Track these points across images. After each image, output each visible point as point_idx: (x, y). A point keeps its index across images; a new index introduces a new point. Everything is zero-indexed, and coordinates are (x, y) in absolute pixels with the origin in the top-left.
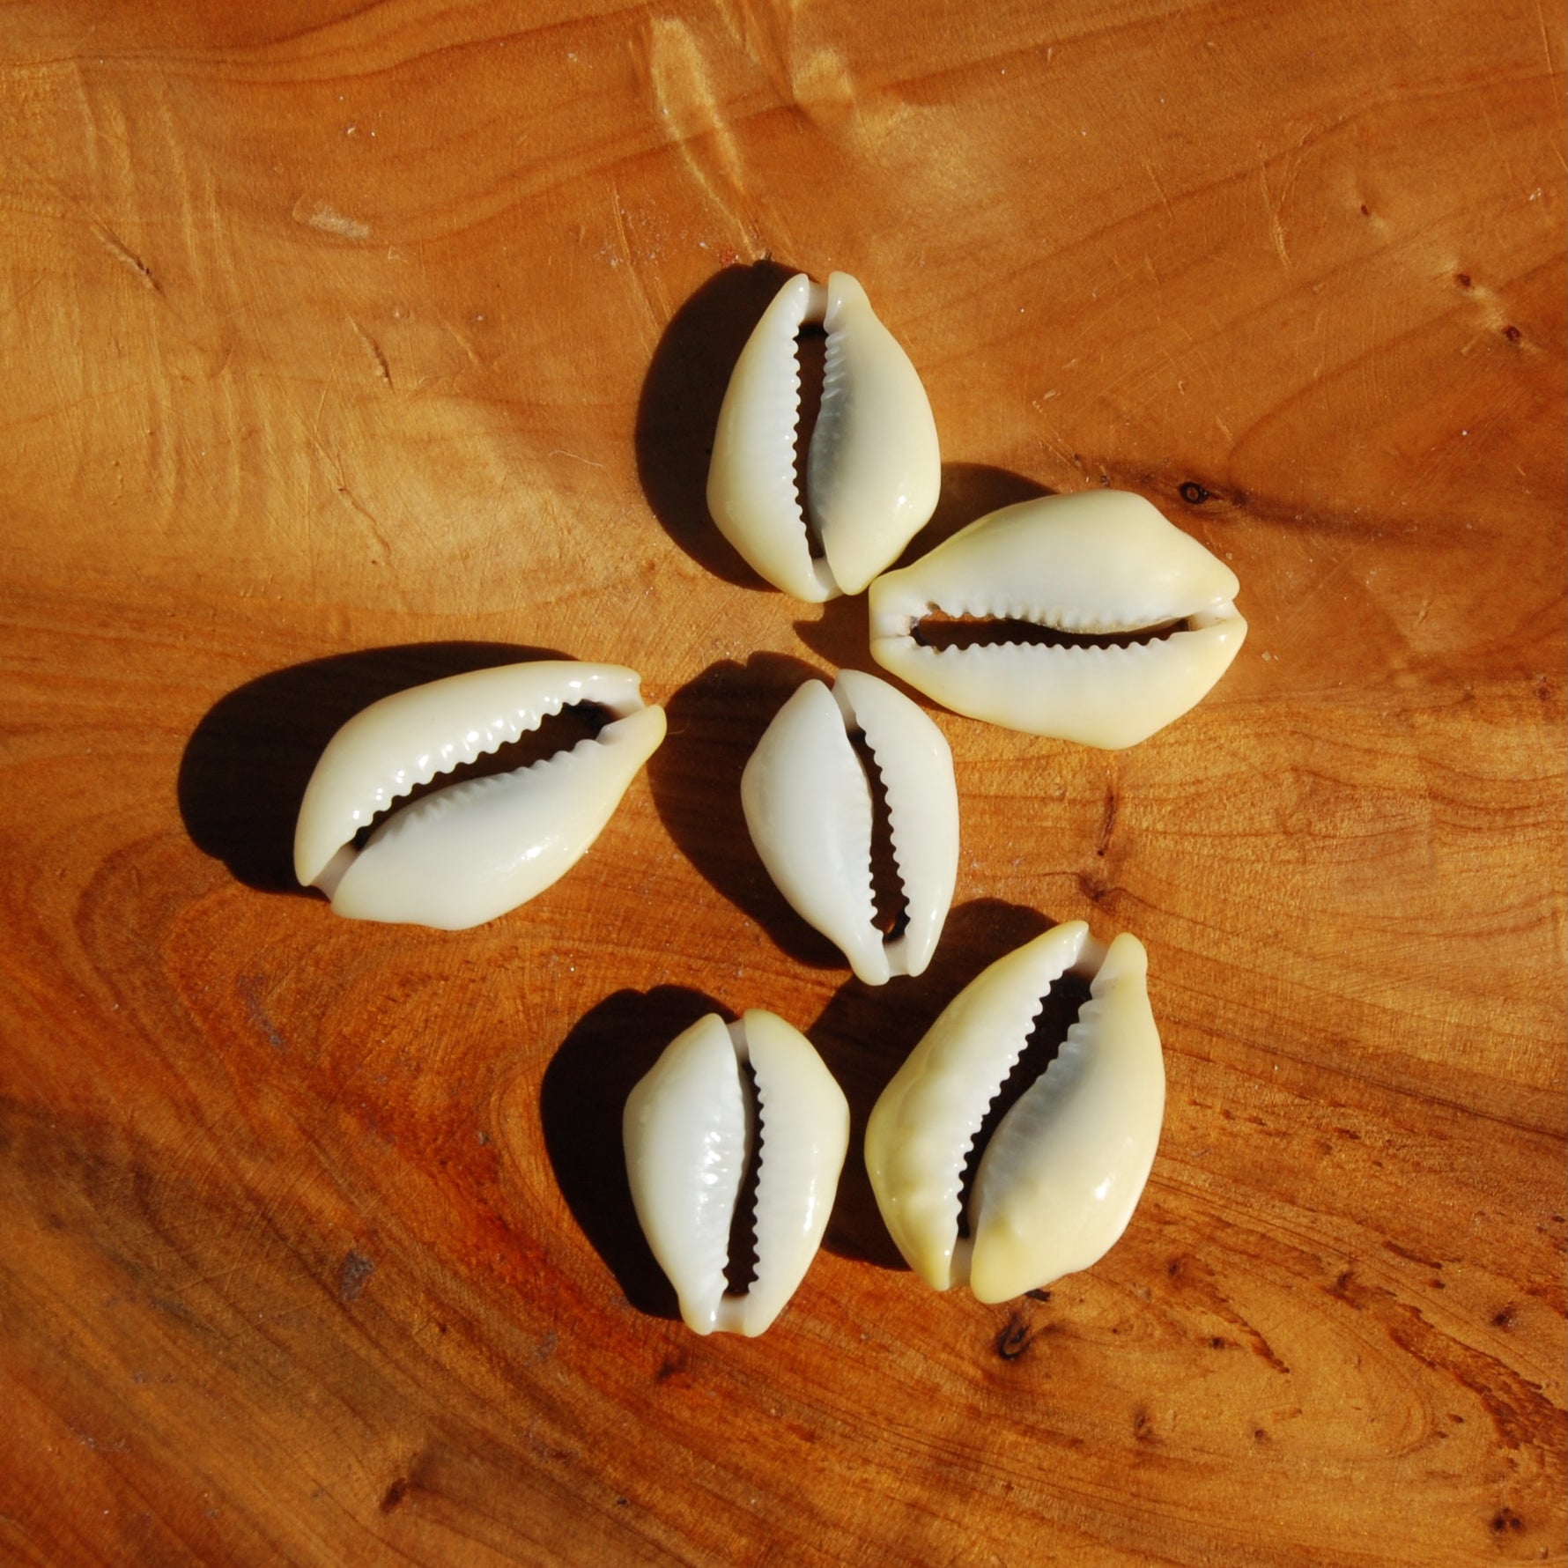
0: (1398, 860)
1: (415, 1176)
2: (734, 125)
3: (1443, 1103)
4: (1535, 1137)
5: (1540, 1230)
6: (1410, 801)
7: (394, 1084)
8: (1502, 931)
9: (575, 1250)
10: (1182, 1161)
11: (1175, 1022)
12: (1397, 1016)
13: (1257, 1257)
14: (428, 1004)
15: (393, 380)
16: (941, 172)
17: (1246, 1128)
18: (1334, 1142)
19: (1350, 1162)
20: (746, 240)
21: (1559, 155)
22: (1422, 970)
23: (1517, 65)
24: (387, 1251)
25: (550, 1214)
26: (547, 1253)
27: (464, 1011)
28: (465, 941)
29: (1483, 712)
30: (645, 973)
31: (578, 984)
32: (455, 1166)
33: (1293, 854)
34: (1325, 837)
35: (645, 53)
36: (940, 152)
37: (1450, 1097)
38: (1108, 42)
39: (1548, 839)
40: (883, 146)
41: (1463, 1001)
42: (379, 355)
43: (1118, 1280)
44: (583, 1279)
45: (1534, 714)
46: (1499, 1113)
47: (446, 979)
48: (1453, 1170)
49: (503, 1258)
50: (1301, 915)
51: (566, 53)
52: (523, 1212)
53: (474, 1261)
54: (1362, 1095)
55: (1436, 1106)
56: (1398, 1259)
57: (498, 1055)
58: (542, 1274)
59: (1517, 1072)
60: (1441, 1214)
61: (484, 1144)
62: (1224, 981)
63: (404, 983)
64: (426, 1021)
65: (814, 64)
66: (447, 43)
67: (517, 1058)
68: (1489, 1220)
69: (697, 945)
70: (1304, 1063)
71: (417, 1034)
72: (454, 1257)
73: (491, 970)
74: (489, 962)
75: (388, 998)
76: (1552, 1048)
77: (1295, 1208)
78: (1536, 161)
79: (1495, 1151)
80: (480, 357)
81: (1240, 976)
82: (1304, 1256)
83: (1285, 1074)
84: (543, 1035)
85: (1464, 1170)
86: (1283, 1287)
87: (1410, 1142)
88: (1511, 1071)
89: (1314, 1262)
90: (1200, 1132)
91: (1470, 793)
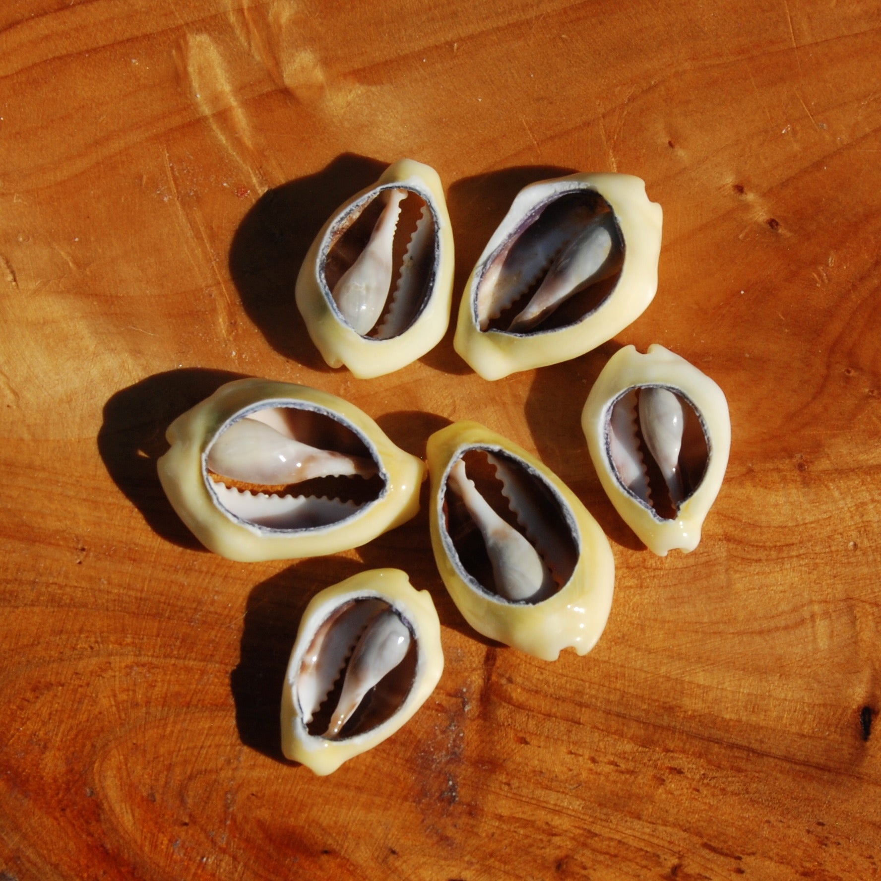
0: (705, 583)
1: (45, 819)
2: (244, 104)
3: (740, 747)
4: (803, 768)
5: (808, 832)
6: (712, 542)
7: (29, 758)
8: (777, 629)
9: (153, 866)
10: (563, 792)
11: (556, 699)
12: (707, 689)
14: (51, 702)
15: (19, 284)
16: (384, 130)
17: (608, 768)
18: (667, 776)
19: (676, 790)
20: (254, 180)
21: (801, 101)
22: (723, 658)
23: (772, 42)
24: (27, 870)
25: (136, 842)
26: (135, 868)
27: (75, 706)
28: (75, 659)
29: (760, 481)
30: (197, 677)
31: (152, 686)
32: (72, 811)
33: (633, 582)
34: (655, 569)
35: (184, 58)
36: (384, 116)
37: (745, 743)
38: (495, 37)
39: (807, 565)
40: (345, 113)
41: (751, 678)
42: (9, 267)
43: (521, 875)
45: (794, 481)
46: (778, 753)
47: (63, 685)
48: (747, 793)
49: (105, 873)
50: (640, 623)
51: (131, 59)
52: (118, 841)
53: (85, 875)
54: (685, 744)
55: (735, 749)
56: (712, 854)
57: (99, 736)
59: (790, 725)
60: (740, 823)
61: (91, 796)
62: (589, 670)
63: (34, 689)
64: (50, 714)
65: (298, 60)
66: (50, 56)
67: (111, 737)
68: (773, 826)
69: (231, 657)
70: (644, 723)
71: (44, 724)
72: (73, 873)
73: (93, 678)
74: (91, 672)
75: (24, 699)
76: (813, 707)
77: (641, 822)
78: (786, 107)
79: (776, 779)
80: (78, 265)
81: (599, 666)
82: (648, 854)
83: (632, 731)
84: (129, 720)
85: (755, 793)
86: (634, 876)
87: (718, 774)
88: (786, 724)
89: (655, 858)
90: (575, 772)
91: (753, 536)
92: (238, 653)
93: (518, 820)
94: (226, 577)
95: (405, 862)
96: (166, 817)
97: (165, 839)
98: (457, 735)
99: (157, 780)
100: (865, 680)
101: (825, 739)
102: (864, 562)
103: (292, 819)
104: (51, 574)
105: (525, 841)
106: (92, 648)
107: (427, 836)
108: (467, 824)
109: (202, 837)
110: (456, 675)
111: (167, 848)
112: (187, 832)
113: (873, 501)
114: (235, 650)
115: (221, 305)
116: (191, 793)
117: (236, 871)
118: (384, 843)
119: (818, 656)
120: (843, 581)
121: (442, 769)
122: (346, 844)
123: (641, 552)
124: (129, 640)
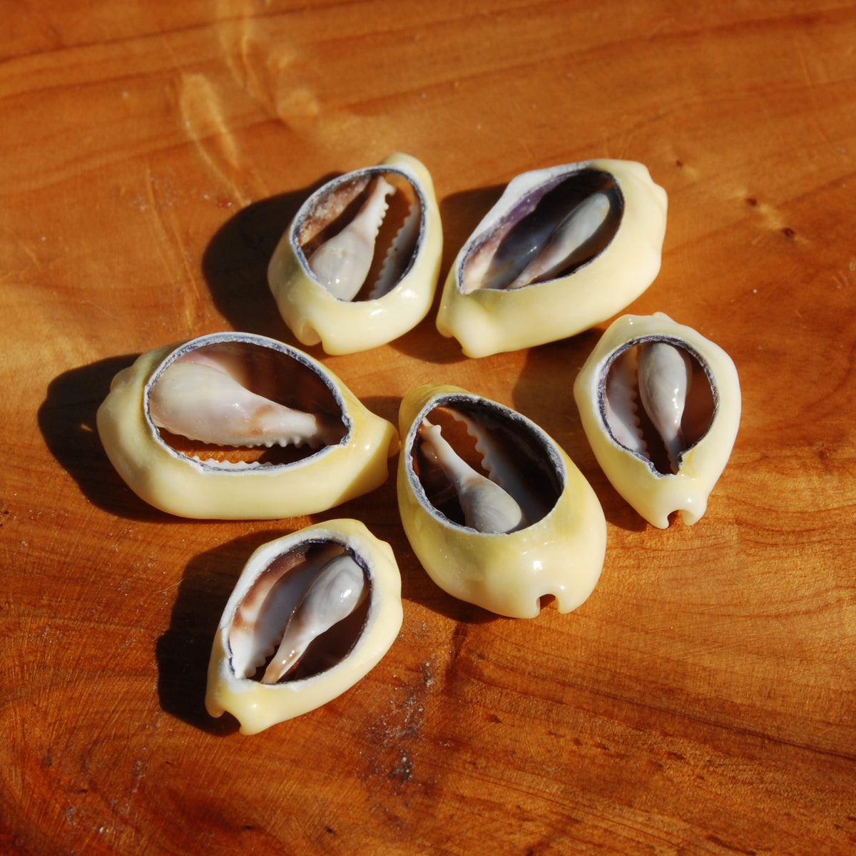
0: (713, 566)
2: (235, 131)
3: (752, 734)
4: (830, 759)
5: (837, 827)
6: (721, 525)
8: (797, 613)
9: (39, 835)
10: (539, 775)
11: (535, 677)
12: (713, 672)
17: (592, 751)
18: (665, 761)
19: (676, 776)
20: (237, 194)
21: (818, 130)
22: (734, 640)
23: (785, 82)
25: (22, 808)
29: (776, 467)
30: (117, 641)
31: (65, 648)
33: (629, 562)
34: (654, 550)
35: (177, 95)
36: (378, 142)
37: (759, 730)
38: (497, 77)
39: (831, 551)
40: (338, 139)
41: (767, 662)
45: (816, 468)
46: (799, 741)
48: (762, 782)
50: (636, 603)
51: (121, 93)
54: (686, 728)
55: (747, 736)
56: (719, 848)
59: (813, 711)
60: (753, 815)
62: (575, 648)
65: (293, 97)
66: (40, 87)
67: (9, 697)
68: (794, 820)
69: (160, 623)
70: (638, 705)
76: (841, 694)
77: (632, 810)
78: (801, 134)
79: (797, 768)
80: (41, 261)
81: (587, 645)
82: (640, 846)
83: (624, 713)
84: (33, 681)
85: (771, 783)
87: (727, 761)
88: (808, 711)
89: (648, 850)
90: (554, 754)
91: (768, 521)
92: (168, 619)
93: (483, 802)
94: (164, 546)
95: (343, 842)
96: (62, 782)
97: (58, 805)
98: (416, 711)
99: (56, 743)
103: (212, 791)
105: (491, 825)
107: (372, 815)
108: (422, 804)
109: (102, 805)
110: (419, 650)
111: (59, 816)
112: (84, 800)
114: (165, 616)
115: (189, 301)
116: (94, 759)
117: (138, 844)
118: (320, 821)
119: (845, 642)
121: (395, 744)
122: (274, 820)
123: (638, 533)
124: (45, 602)
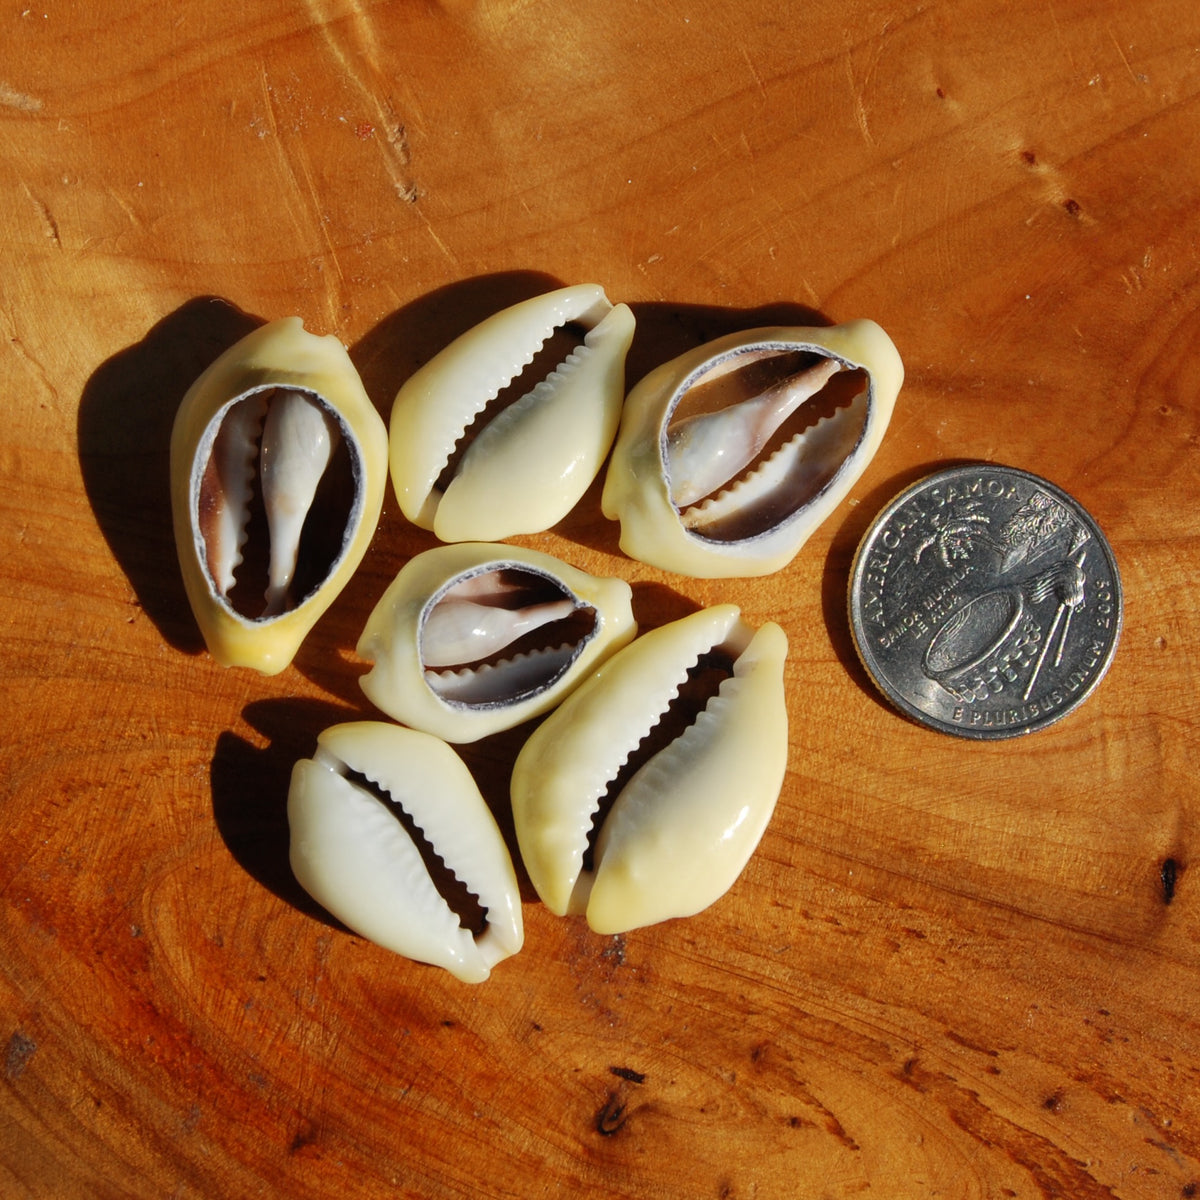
1: (75, 965)
2: (372, 10)
3: (1001, 906)
4: (1084, 938)
5: (1087, 1022)
7: (56, 881)
8: (1056, 750)
9: (217, 1033)
10: (765, 957)
12: (960, 826)
13: (831, 1044)
14: (88, 808)
15: (62, 241)
16: (557, 55)
17: (824, 927)
18: (903, 940)
19: (915, 959)
20: (381, 115)
21: (1116, 44)
22: (983, 785)
24: (49, 1032)
25: (195, 1000)
26: (192, 1035)
27: (120, 814)
28: (121, 751)
32: (111, 956)
36: (557, 37)
37: (1008, 901)
40: (505, 30)
41: (1019, 814)
42: (49, 218)
43: (705, 1064)
44: (224, 1059)
46: (1051, 916)
47: (104, 786)
48: (1009, 967)
49: (152, 1039)
50: (874, 734)
52: (171, 997)
53: (126, 1041)
54: (928, 898)
55: (994, 908)
56: (959, 1047)
57: (149, 855)
58: (188, 1054)
59: (1068, 879)
60: (997, 1008)
61: (137, 936)
62: (804, 793)
63: (65, 790)
64: (86, 824)
67: (166, 859)
68: (1040, 1013)
70: (875, 869)
71: (77, 836)
72: (108, 1038)
73: (145, 777)
74: (143, 770)
75: (51, 802)
76: (1100, 857)
77: (866, 1001)
78: (1096, 49)
79: (1047, 950)
80: (140, 219)
81: (819, 789)
82: (874, 1043)
83: (858, 879)
84: (191, 837)
85: (1019, 967)
86: (855, 1072)
87: (970, 941)
88: (1063, 878)
89: (883, 1050)
90: (781, 931)
93: (703, 991)
95: (551, 1041)
96: (237, 968)
97: (234, 997)
99: (225, 918)
100: (1170, 823)
101: (1114, 899)
102: (1174, 665)
103: (404, 978)
104: (93, 635)
105: (712, 1020)
106: (144, 737)
107: (582, 1008)
108: (637, 994)
109: (284, 997)
111: (237, 1010)
112: (263, 989)
113: (1189, 584)
115: (331, 281)
116: (271, 938)
117: (327, 1044)
118: (525, 1014)
119: (1108, 789)
120: (1147, 690)
122: (475, 1015)
124: (194, 728)
